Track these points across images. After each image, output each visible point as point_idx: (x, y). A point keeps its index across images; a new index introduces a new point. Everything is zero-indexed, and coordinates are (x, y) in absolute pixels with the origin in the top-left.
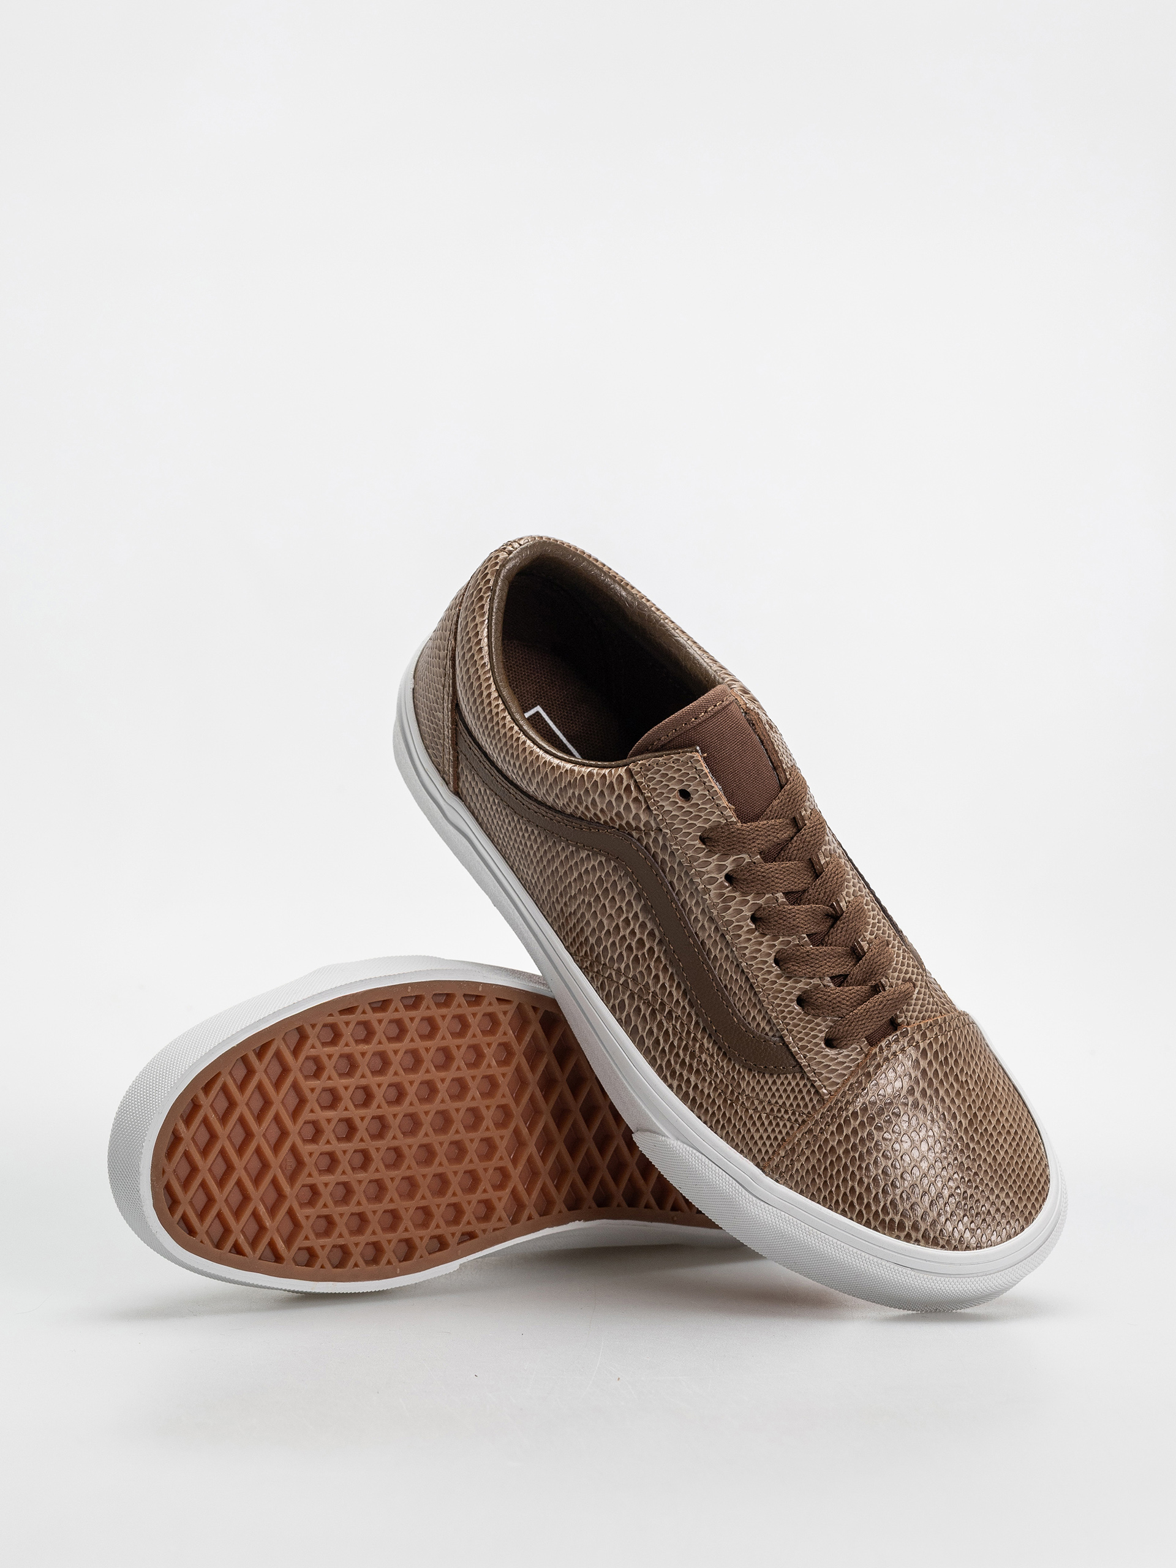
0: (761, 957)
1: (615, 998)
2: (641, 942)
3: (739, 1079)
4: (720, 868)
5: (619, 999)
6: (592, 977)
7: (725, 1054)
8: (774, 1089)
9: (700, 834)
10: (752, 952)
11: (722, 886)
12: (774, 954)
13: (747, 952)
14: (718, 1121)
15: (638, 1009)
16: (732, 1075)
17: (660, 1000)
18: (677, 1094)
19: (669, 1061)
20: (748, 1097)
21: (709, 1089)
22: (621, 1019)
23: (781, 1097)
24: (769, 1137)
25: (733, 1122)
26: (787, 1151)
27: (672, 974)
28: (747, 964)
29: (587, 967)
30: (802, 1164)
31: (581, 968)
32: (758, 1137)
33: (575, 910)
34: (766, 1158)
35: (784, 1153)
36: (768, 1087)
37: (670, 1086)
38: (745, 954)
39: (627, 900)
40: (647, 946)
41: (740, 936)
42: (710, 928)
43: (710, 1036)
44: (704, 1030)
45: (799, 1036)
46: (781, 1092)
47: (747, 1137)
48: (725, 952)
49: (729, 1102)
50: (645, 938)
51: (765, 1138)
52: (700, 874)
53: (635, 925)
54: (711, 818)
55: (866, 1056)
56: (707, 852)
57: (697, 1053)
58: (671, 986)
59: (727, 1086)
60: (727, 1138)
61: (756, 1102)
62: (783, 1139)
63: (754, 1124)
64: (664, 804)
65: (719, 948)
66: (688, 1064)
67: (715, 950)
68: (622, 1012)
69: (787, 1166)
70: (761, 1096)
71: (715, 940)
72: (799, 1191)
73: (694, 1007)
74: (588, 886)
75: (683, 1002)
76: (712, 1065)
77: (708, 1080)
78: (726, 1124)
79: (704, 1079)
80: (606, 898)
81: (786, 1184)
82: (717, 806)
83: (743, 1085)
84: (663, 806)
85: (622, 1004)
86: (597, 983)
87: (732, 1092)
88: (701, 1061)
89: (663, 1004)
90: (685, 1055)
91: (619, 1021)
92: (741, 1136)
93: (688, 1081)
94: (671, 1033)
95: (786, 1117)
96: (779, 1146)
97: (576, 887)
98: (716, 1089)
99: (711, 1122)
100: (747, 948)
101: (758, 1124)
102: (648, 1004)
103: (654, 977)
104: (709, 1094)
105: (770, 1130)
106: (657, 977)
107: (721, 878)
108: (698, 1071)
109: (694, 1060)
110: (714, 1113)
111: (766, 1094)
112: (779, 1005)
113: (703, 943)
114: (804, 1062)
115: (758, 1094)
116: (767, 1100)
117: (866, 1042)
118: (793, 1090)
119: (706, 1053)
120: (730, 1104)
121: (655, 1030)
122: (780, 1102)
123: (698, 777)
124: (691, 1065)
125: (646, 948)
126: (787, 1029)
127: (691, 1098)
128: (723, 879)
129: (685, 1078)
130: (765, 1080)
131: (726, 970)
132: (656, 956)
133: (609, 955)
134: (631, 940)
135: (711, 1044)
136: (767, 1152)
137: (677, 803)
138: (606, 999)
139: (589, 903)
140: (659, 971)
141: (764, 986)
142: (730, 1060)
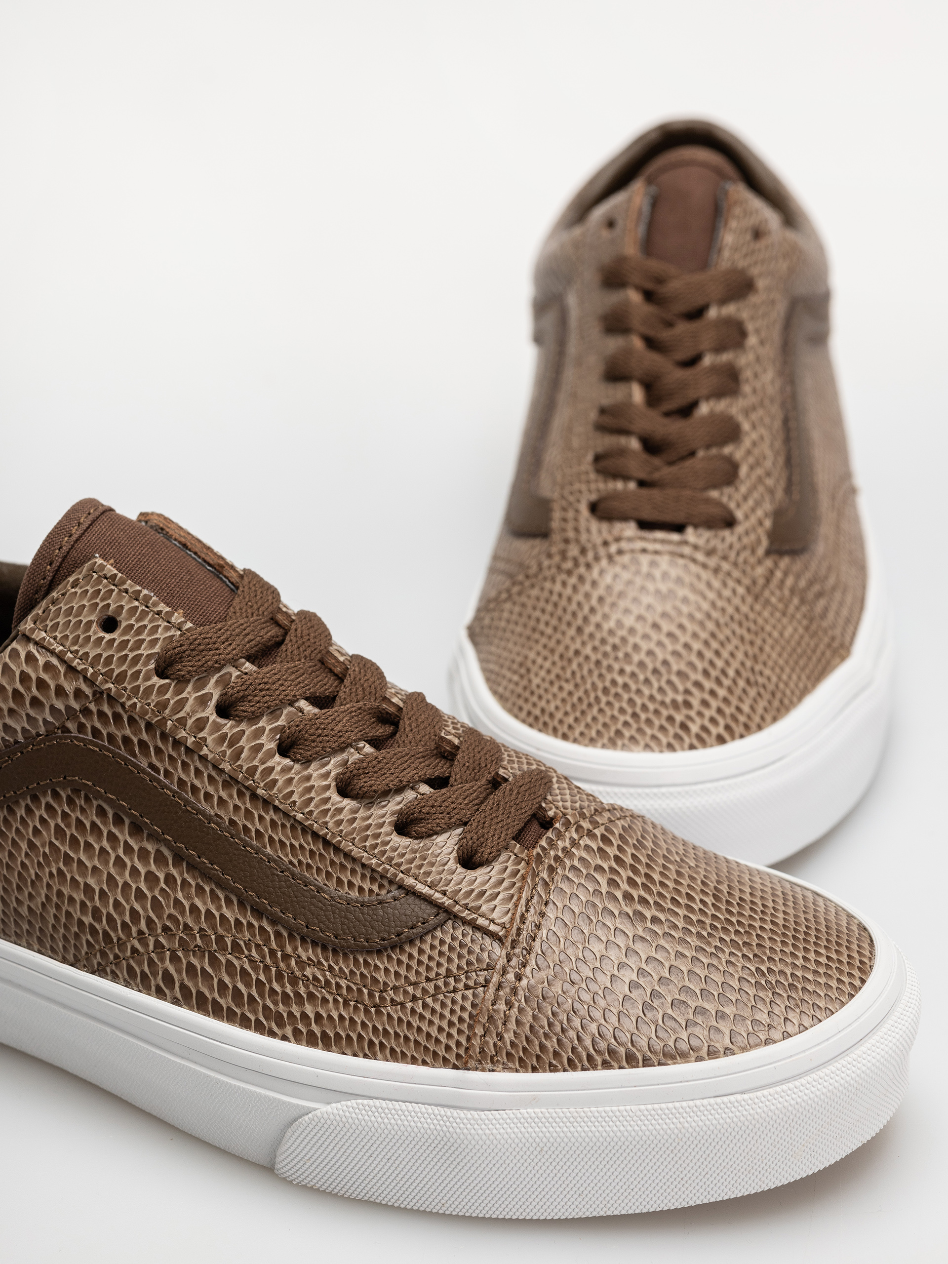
0: (318, 795)
1: (155, 974)
2: (151, 878)
3: (371, 972)
4: (203, 701)
5: (160, 973)
6: (113, 972)
7: (335, 952)
8: (425, 959)
9: (153, 666)
10: (302, 795)
11: (217, 727)
12: (333, 784)
13: (295, 797)
14: (371, 1043)
15: (191, 967)
16: (358, 973)
17: (213, 937)
18: (298, 1041)
19: (265, 1007)
20: (395, 988)
21: (337, 1009)
22: (175, 998)
23: (439, 965)
24: (451, 1024)
25: (392, 1032)
26: (484, 1025)
27: (212, 891)
28: (303, 814)
29: (99, 964)
30: (515, 1033)
31: (93, 973)
32: (436, 1032)
33: (47, 896)
34: (462, 1052)
35: (482, 1030)
36: (416, 961)
37: (284, 1038)
38: (294, 802)
39: (105, 834)
40: (162, 876)
41: (275, 782)
42: (231, 796)
43: (303, 940)
44: (291, 937)
45: (422, 871)
46: (437, 958)
47: (422, 1040)
48: (268, 818)
49: (373, 1010)
50: (153, 868)
51: (446, 1027)
52: (182, 722)
53: (132, 860)
54: (158, 636)
55: (528, 863)
56: (175, 686)
57: (298, 973)
58: (219, 908)
59: (360, 991)
60: (394, 1056)
61: (410, 989)
62: (471, 1016)
63: (422, 1017)
64: (86, 650)
65: (256, 816)
66: (292, 995)
67: (253, 823)
68: (172, 988)
69: (495, 1045)
70: (413, 978)
71: (247, 810)
72: (530, 1069)
73: (262, 914)
74: (47, 850)
75: (245, 918)
76: (324, 976)
77: (331, 999)
78: (384, 1041)
79: (325, 1001)
80: (77, 850)
81: (506, 1068)
82: (158, 614)
83: (381, 977)
84: (87, 654)
85: (168, 978)
86: (122, 974)
87: (371, 995)
88: (308, 979)
89: (220, 939)
90: (283, 986)
91: (176, 1002)
92: (412, 1044)
93: (304, 1016)
94: (250, 970)
95: (461, 986)
96: (471, 1027)
97: (32, 861)
98: (346, 1003)
99: (363, 1049)
100: (292, 792)
101: (428, 1015)
102: (200, 952)
103: (191, 912)
104: (341, 1017)
105: (447, 1013)
106: (194, 909)
107: (210, 713)
108: (311, 996)
109: (297, 984)
110: (360, 1037)
111: (417, 972)
112: (375, 846)
113: (232, 822)
114: (447, 902)
115: (406, 977)
116: (423, 978)
117: (518, 846)
118: (451, 948)
119: (309, 965)
120: (376, 1011)
121: (227, 980)
122: (443, 971)
123: (113, 587)
124: (297, 995)
125: (162, 880)
126: (402, 872)
127: (319, 1035)
128: (215, 715)
129: (298, 1015)
130: (407, 955)
131: (280, 841)
132: (179, 882)
133: (119, 922)
134: (136, 882)
135: (310, 951)
136: (458, 1044)
137: (102, 638)
138: (144, 985)
139: (60, 871)
140: (192, 899)
141: (341, 831)
142: (345, 955)
